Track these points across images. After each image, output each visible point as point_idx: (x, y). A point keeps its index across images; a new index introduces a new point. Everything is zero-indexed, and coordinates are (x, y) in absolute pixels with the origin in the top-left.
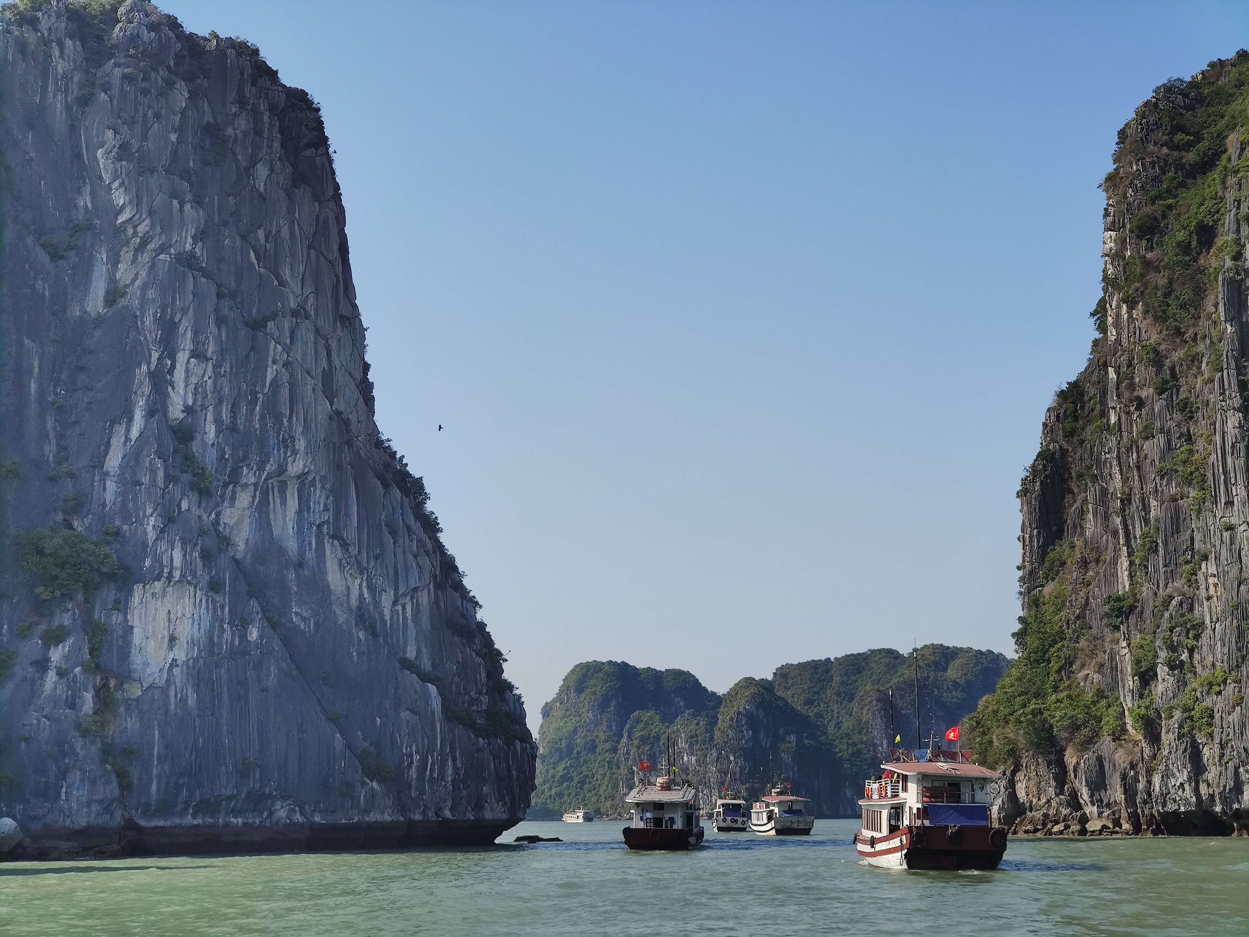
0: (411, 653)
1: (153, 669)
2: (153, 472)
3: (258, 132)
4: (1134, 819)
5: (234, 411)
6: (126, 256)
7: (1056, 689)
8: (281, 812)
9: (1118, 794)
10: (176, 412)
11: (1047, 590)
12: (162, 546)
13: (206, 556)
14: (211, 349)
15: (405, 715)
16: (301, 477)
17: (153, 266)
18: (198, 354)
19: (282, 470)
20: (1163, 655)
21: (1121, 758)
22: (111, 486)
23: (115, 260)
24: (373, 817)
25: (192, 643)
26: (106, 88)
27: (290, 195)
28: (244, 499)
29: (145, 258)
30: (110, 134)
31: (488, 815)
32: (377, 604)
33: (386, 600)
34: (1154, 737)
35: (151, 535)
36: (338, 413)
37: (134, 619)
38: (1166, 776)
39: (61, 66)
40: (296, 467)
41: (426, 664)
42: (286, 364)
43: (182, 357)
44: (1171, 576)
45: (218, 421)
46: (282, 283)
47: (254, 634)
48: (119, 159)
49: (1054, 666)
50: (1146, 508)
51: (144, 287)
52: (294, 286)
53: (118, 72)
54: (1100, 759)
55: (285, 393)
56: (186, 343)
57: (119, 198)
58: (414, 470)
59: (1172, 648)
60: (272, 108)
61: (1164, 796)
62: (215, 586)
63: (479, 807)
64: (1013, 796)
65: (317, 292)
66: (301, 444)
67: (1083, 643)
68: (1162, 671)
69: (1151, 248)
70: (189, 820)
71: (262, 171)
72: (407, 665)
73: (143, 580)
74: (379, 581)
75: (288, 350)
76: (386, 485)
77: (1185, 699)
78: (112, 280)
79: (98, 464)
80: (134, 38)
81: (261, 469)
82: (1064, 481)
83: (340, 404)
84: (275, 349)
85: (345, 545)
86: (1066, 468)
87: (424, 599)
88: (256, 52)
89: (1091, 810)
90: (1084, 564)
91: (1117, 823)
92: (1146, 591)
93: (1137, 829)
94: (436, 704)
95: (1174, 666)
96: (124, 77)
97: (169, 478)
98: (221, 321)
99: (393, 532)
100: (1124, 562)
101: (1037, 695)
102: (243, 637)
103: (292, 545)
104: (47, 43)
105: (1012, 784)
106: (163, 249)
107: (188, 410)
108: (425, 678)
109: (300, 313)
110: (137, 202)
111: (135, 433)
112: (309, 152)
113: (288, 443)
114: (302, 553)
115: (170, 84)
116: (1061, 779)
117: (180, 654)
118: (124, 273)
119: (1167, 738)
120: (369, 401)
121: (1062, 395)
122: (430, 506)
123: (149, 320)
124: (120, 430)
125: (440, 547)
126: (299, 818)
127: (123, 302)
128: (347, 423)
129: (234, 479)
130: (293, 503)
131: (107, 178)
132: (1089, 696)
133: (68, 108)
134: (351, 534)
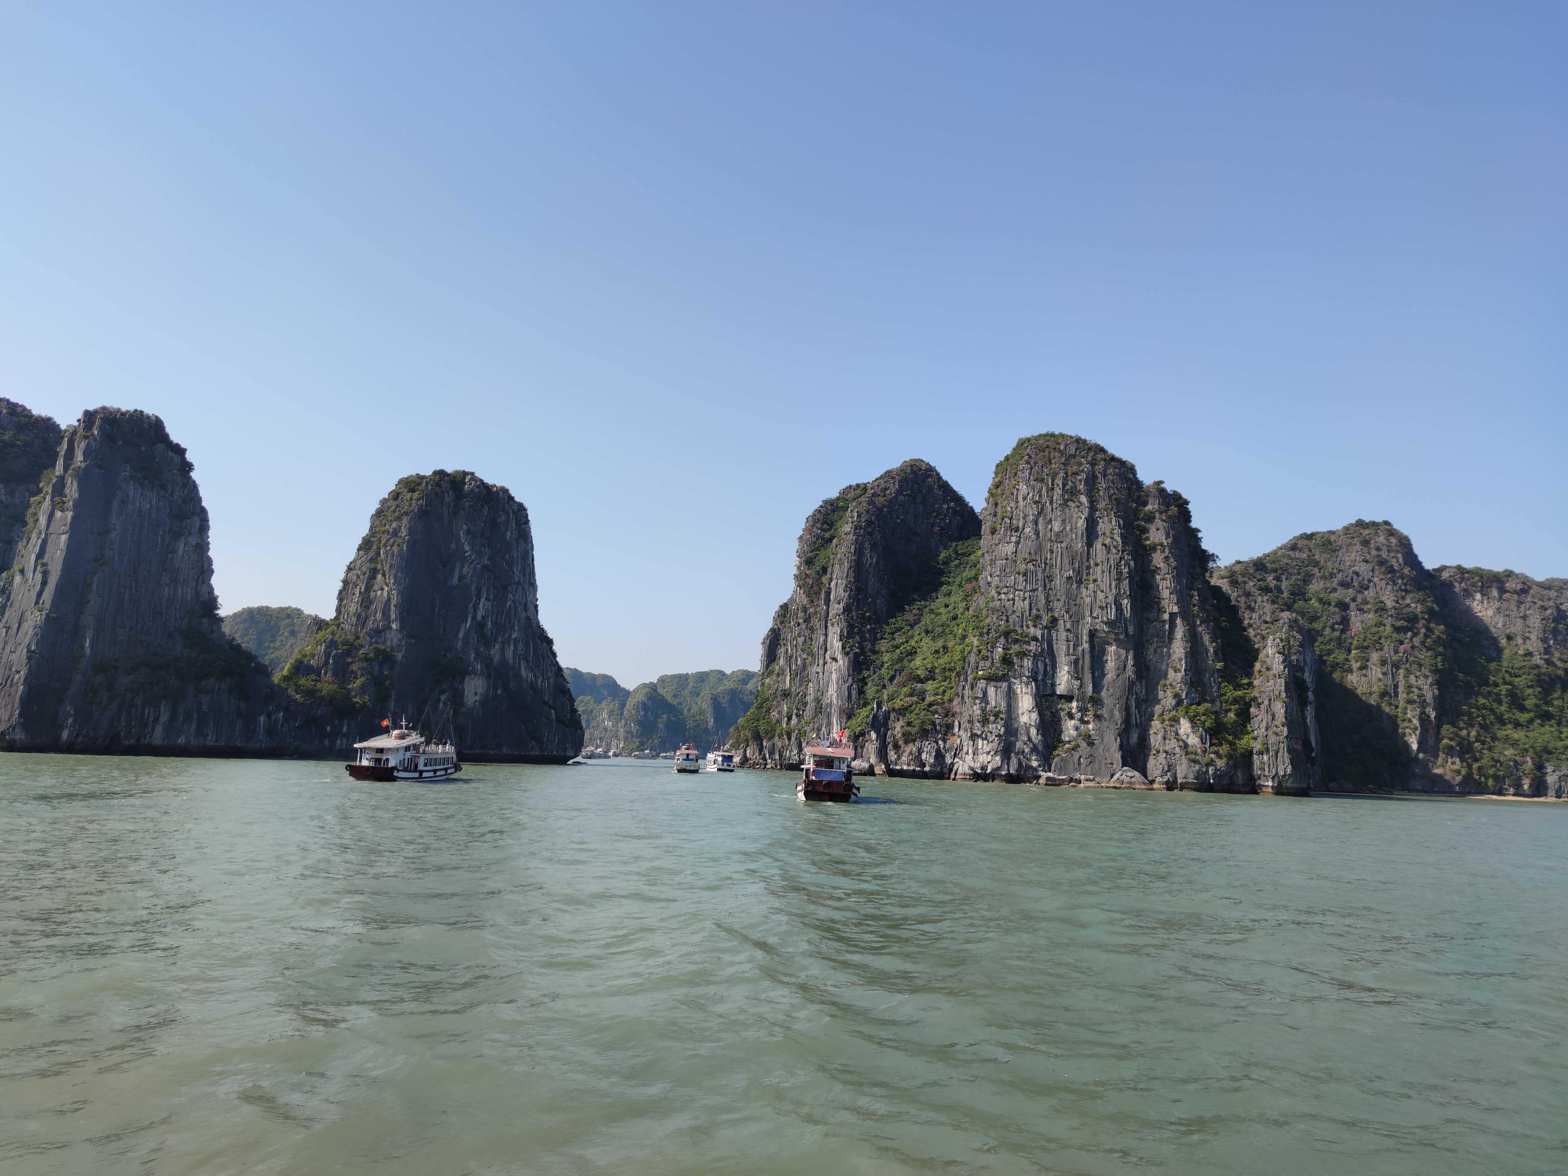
0: (546, 699)
1: (470, 703)
2: (474, 639)
3: (508, 521)
4: (781, 765)
5: (497, 618)
6: (466, 565)
7: (764, 719)
8: (504, 750)
9: (777, 757)
10: (479, 618)
11: (767, 681)
12: (475, 663)
13: (487, 666)
14: (491, 597)
15: (544, 720)
16: (515, 639)
17: (474, 569)
18: (487, 599)
19: (510, 636)
20: (795, 711)
21: (779, 744)
22: (460, 643)
23: (462, 567)
24: (532, 753)
25: (481, 694)
26: (463, 509)
27: (517, 542)
28: (497, 646)
29: (472, 566)
30: (465, 526)
31: (568, 754)
32: (536, 682)
33: (540, 681)
34: (789, 739)
35: (472, 660)
36: (528, 617)
37: (466, 687)
38: (791, 751)
39: (447, 500)
40: (514, 636)
41: (551, 703)
42: (513, 601)
43: (483, 600)
44: (801, 685)
45: (492, 621)
46: (513, 573)
47: (499, 692)
48: (467, 534)
49: (764, 710)
50: (797, 660)
51: (472, 576)
52: (517, 574)
53: (467, 504)
54: (774, 744)
55: (513, 611)
56: (484, 596)
57: (467, 548)
58: (550, 636)
59: (798, 709)
60: (513, 512)
61: (790, 758)
62: (489, 676)
63: (565, 751)
64: (745, 755)
65: (524, 576)
66: (516, 628)
67: (774, 703)
68: (794, 717)
69: (808, 569)
70: (477, 751)
71: (509, 534)
72: (545, 703)
73: (469, 674)
74: (538, 674)
75: (514, 596)
76: (542, 642)
77: (799, 727)
78: (461, 572)
79: (456, 636)
80: (472, 491)
81: (504, 636)
82: (778, 640)
83: (529, 614)
84: (510, 596)
85: (528, 662)
86: (779, 635)
87: (552, 680)
88: (508, 491)
89: (769, 761)
90: (778, 675)
91: (776, 766)
92: (793, 689)
93: (781, 769)
94: (554, 716)
95: (798, 715)
96: (470, 506)
97: (478, 641)
98: (494, 587)
99: (543, 658)
100: (788, 678)
101: (757, 720)
102: (496, 692)
103: (511, 662)
104: (443, 492)
105: (745, 751)
106: (478, 563)
107: (483, 617)
108: (551, 708)
109: (518, 583)
110: (472, 549)
111: (468, 626)
112: (524, 526)
113: (512, 628)
114: (514, 664)
115: (482, 506)
116: (761, 750)
117: (477, 698)
118: (465, 571)
119: (793, 739)
120: (537, 611)
121: (781, 607)
122: (554, 648)
123: (473, 588)
124: (464, 625)
125: (557, 663)
126: (510, 752)
127: (465, 581)
128: (530, 620)
129: (495, 640)
130: (512, 648)
131: (463, 541)
132: (774, 722)
133: (449, 514)
134: (530, 659)
